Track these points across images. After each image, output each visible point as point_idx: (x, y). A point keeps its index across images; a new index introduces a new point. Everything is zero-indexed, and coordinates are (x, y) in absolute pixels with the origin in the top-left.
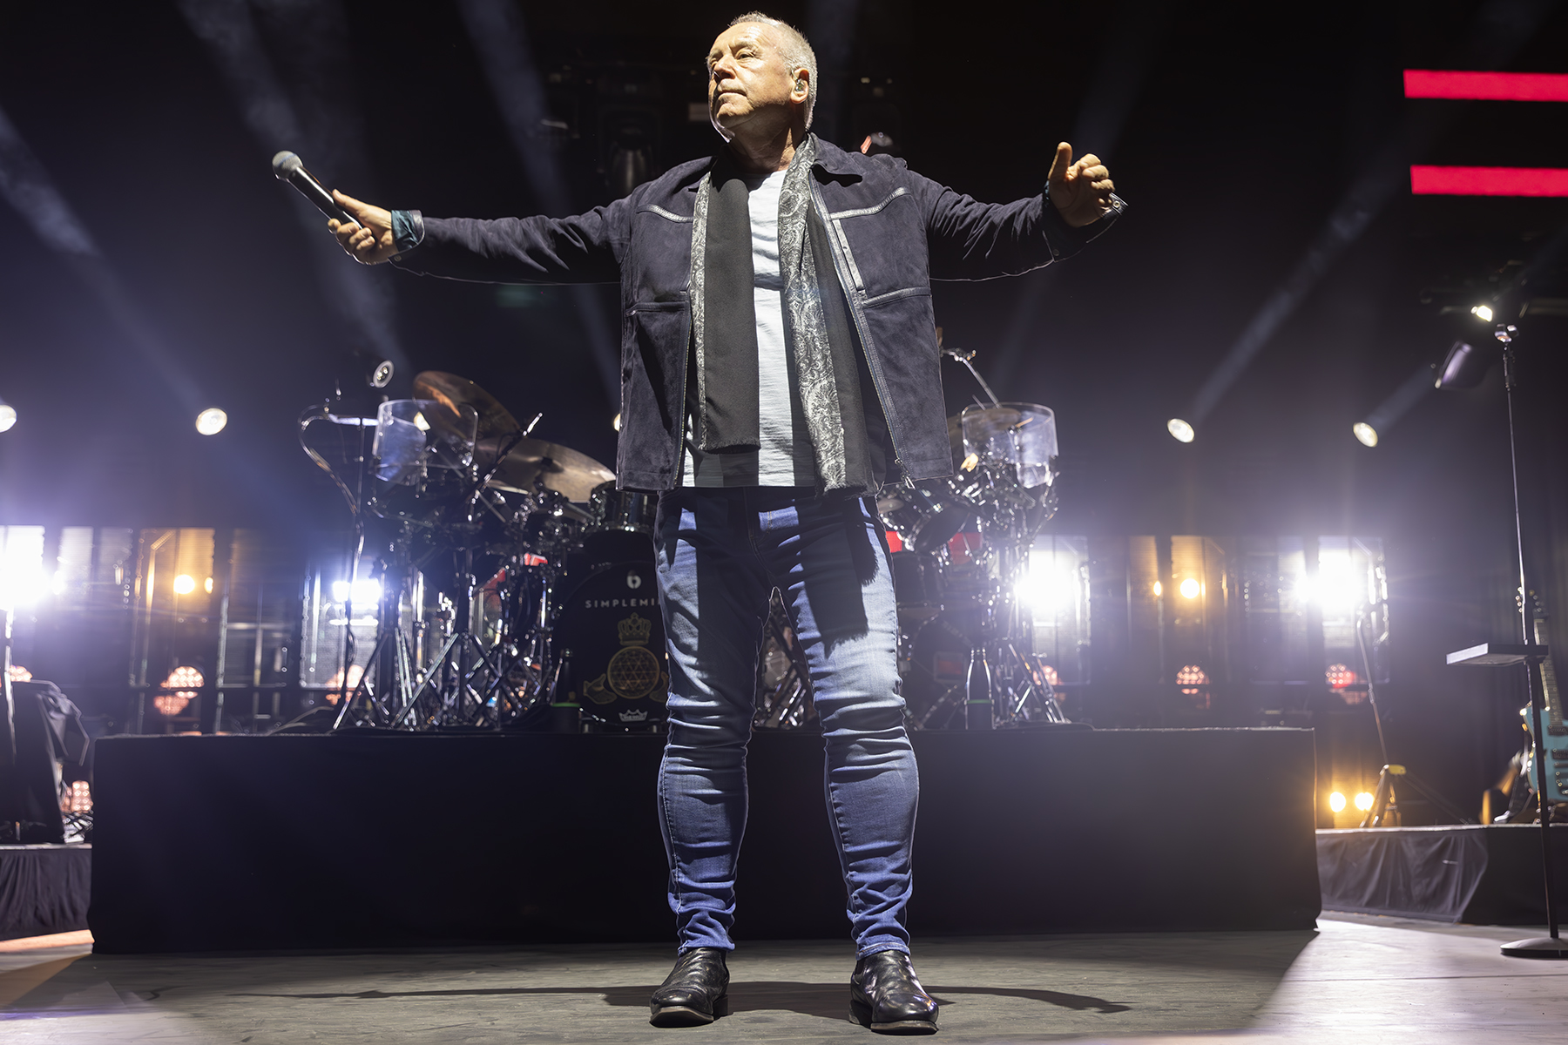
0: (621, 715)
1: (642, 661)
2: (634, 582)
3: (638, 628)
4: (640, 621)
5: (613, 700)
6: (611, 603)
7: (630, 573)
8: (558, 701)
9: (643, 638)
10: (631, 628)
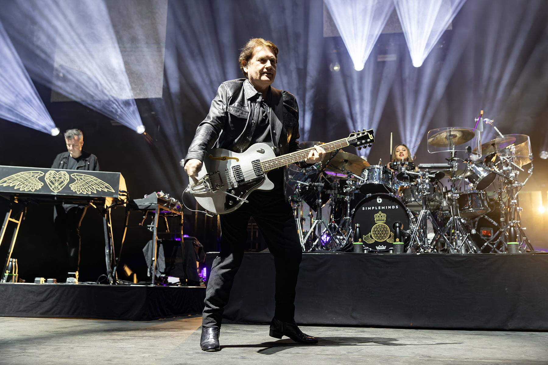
0: (376, 247)
1: (383, 228)
2: (379, 201)
3: (381, 217)
4: (382, 214)
5: (373, 242)
6: (371, 208)
7: (378, 197)
8: (355, 242)
9: (383, 220)
10: (379, 217)
